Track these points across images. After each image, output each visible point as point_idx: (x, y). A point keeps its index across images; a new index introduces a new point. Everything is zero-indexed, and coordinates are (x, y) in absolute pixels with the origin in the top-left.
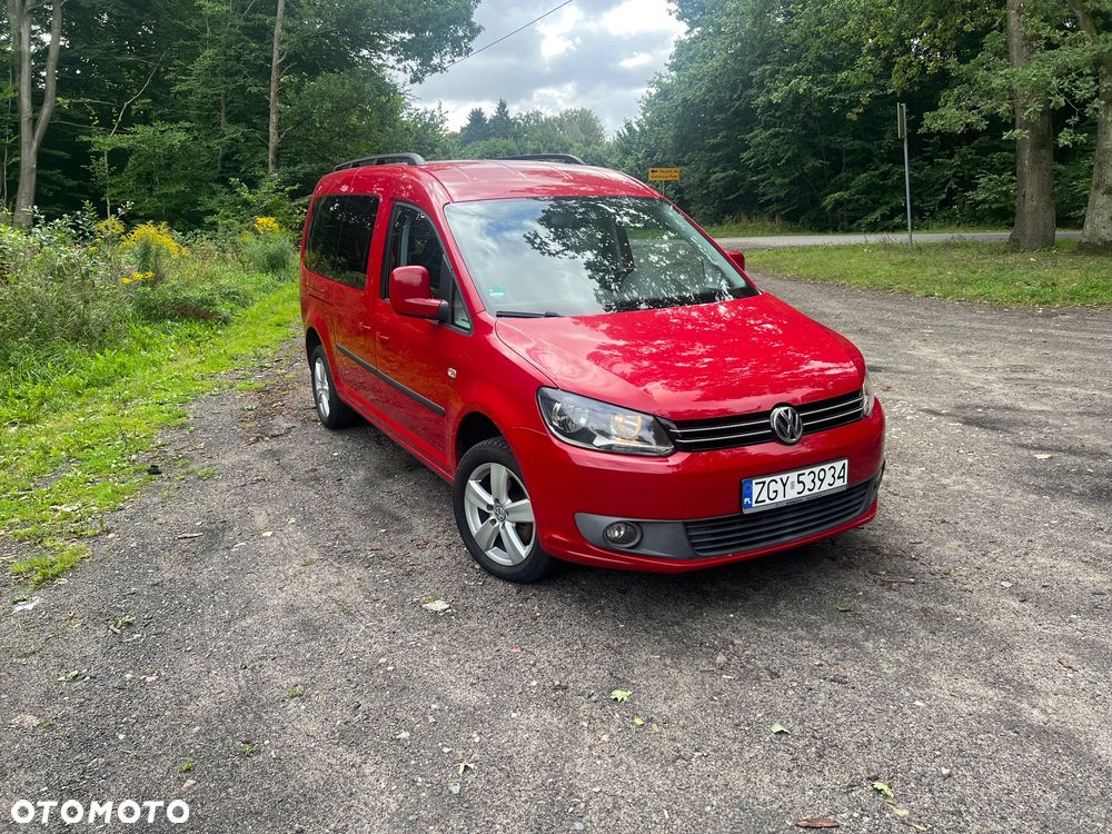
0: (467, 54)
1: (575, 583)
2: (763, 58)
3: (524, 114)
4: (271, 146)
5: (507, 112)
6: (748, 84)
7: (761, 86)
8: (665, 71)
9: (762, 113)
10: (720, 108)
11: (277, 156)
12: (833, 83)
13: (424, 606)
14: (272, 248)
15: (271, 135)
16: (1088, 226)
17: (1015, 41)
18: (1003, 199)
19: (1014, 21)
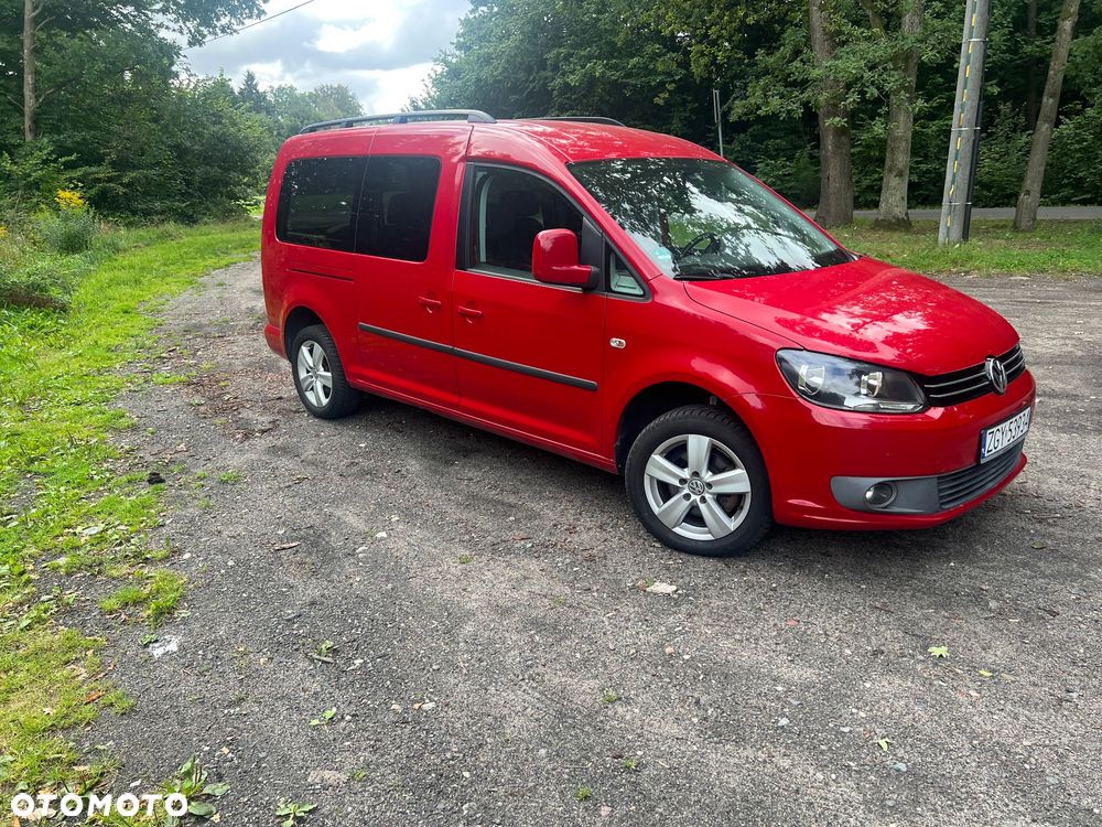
0: (259, 16)
1: (773, 552)
2: (556, 41)
3: (276, 87)
4: (27, 110)
5: (256, 85)
6: (542, 65)
7: (556, 68)
8: (451, 49)
9: (560, 95)
10: (514, 89)
11: (36, 121)
12: (624, 68)
13: (648, 589)
14: (74, 226)
15: (27, 98)
16: (883, 205)
17: (818, 35)
18: (779, 182)
19: (817, 17)
